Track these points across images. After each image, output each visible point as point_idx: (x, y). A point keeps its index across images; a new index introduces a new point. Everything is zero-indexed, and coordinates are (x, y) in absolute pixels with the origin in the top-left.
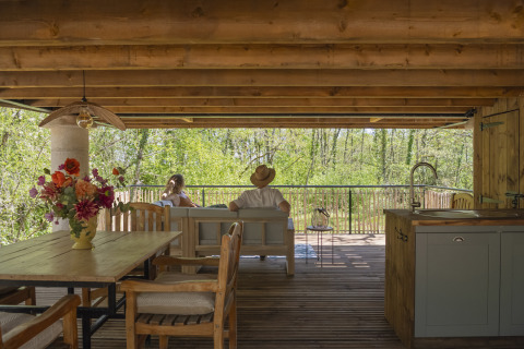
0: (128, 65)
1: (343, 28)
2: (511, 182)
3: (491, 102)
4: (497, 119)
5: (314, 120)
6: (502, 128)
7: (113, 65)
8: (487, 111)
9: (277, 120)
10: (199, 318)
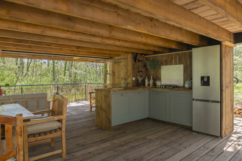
0: (17, 29)
1: (110, 33)
2: (125, 79)
3: (118, 55)
4: (120, 61)
5: (51, 56)
6: (122, 64)
7: (9, 28)
8: (117, 58)
9: (34, 55)
10: (56, 130)
